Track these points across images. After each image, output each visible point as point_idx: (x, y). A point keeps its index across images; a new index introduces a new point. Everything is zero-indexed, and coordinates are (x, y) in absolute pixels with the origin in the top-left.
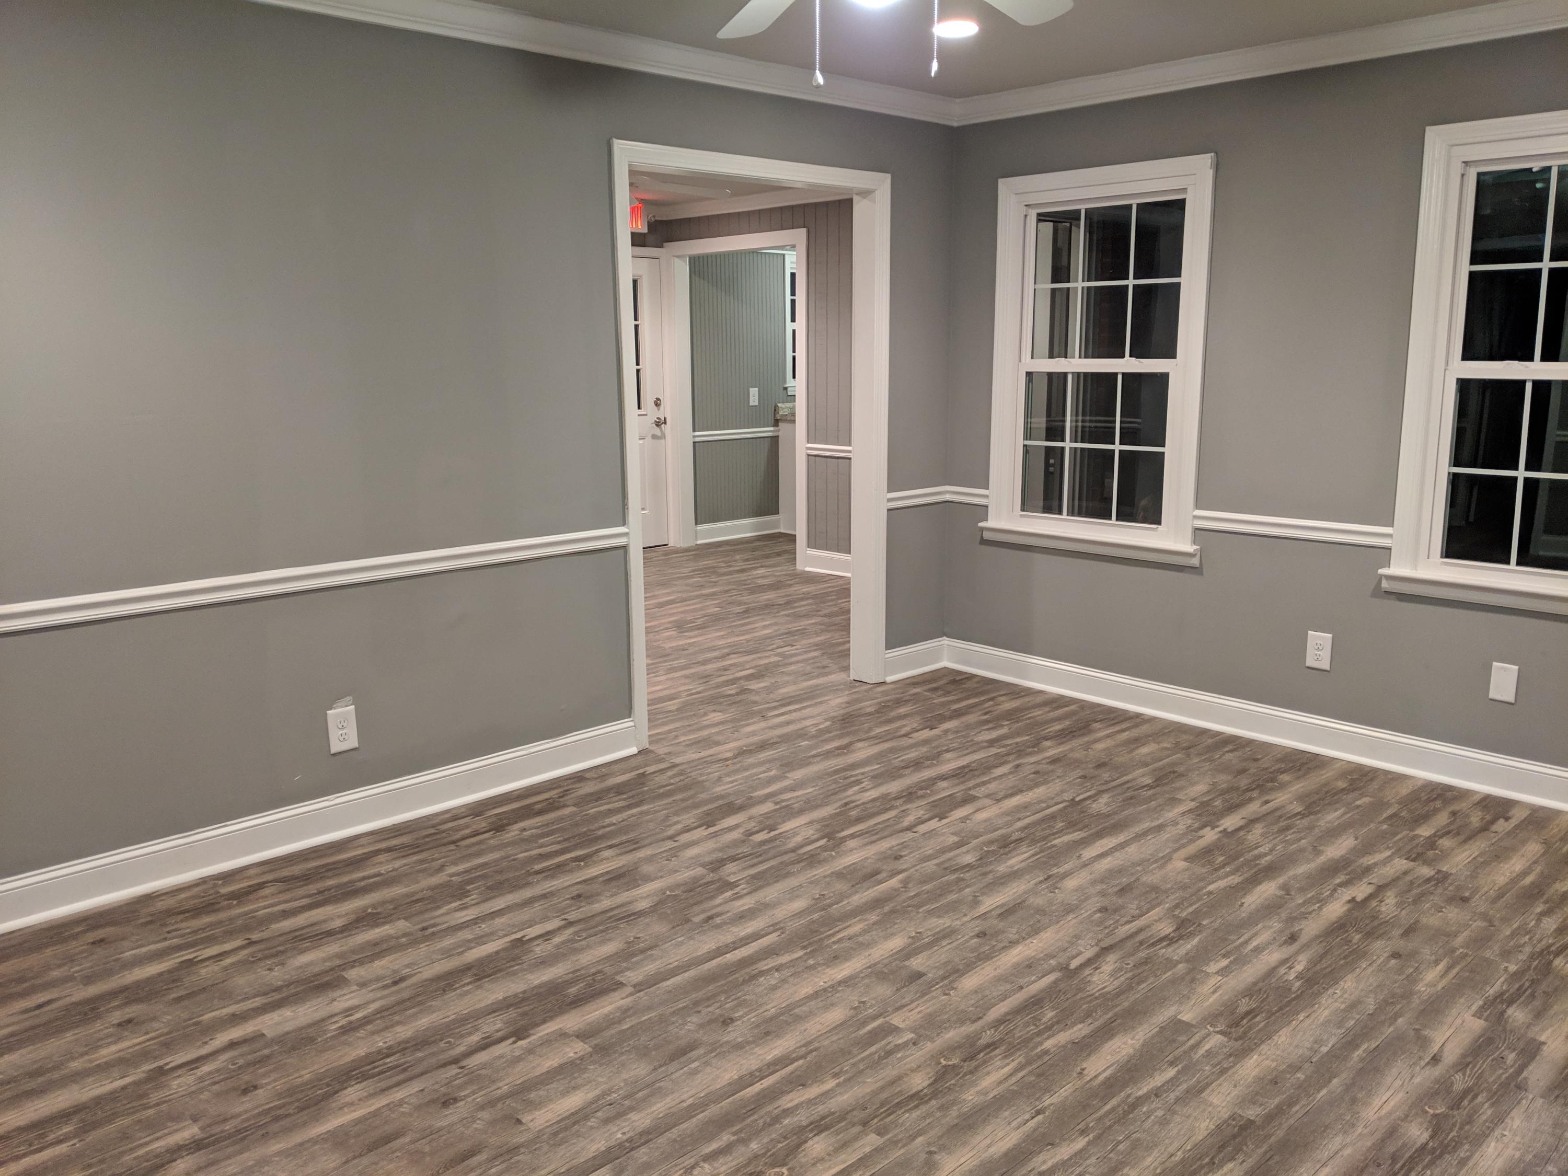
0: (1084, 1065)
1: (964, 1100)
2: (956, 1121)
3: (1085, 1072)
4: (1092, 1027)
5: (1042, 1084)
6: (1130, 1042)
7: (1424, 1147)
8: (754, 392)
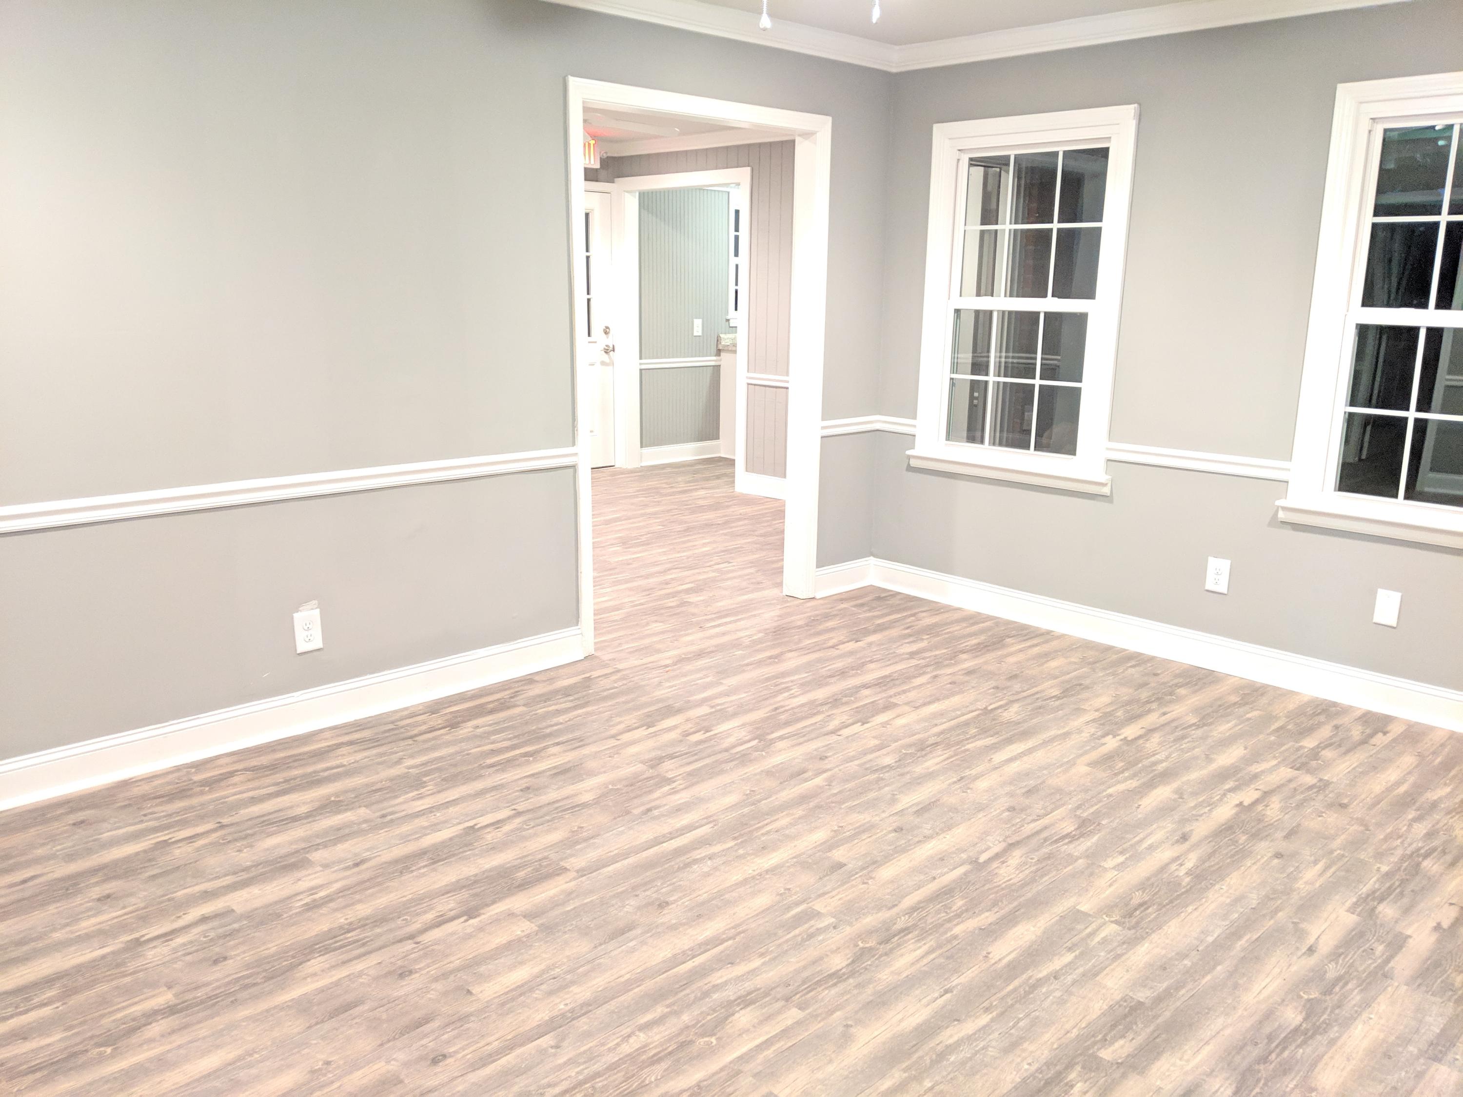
0: (990, 949)
1: (879, 979)
2: (871, 998)
3: (990, 956)
4: (998, 915)
5: (951, 966)
6: (1032, 929)
7: (1297, 1030)
8: (698, 323)
